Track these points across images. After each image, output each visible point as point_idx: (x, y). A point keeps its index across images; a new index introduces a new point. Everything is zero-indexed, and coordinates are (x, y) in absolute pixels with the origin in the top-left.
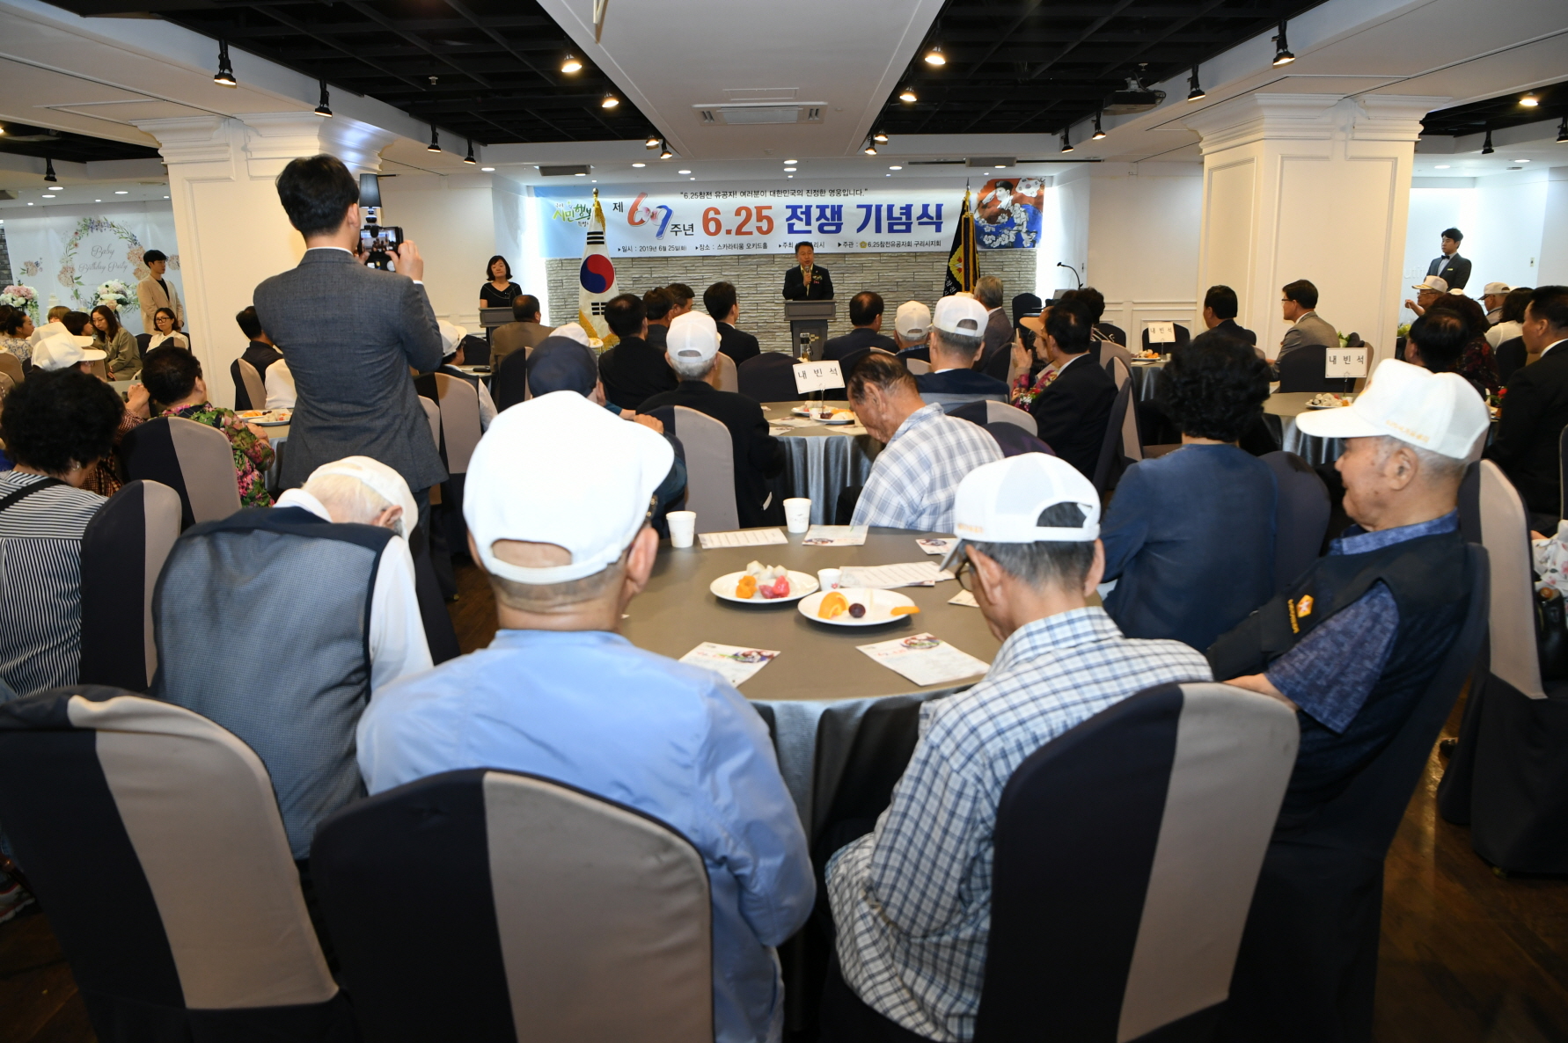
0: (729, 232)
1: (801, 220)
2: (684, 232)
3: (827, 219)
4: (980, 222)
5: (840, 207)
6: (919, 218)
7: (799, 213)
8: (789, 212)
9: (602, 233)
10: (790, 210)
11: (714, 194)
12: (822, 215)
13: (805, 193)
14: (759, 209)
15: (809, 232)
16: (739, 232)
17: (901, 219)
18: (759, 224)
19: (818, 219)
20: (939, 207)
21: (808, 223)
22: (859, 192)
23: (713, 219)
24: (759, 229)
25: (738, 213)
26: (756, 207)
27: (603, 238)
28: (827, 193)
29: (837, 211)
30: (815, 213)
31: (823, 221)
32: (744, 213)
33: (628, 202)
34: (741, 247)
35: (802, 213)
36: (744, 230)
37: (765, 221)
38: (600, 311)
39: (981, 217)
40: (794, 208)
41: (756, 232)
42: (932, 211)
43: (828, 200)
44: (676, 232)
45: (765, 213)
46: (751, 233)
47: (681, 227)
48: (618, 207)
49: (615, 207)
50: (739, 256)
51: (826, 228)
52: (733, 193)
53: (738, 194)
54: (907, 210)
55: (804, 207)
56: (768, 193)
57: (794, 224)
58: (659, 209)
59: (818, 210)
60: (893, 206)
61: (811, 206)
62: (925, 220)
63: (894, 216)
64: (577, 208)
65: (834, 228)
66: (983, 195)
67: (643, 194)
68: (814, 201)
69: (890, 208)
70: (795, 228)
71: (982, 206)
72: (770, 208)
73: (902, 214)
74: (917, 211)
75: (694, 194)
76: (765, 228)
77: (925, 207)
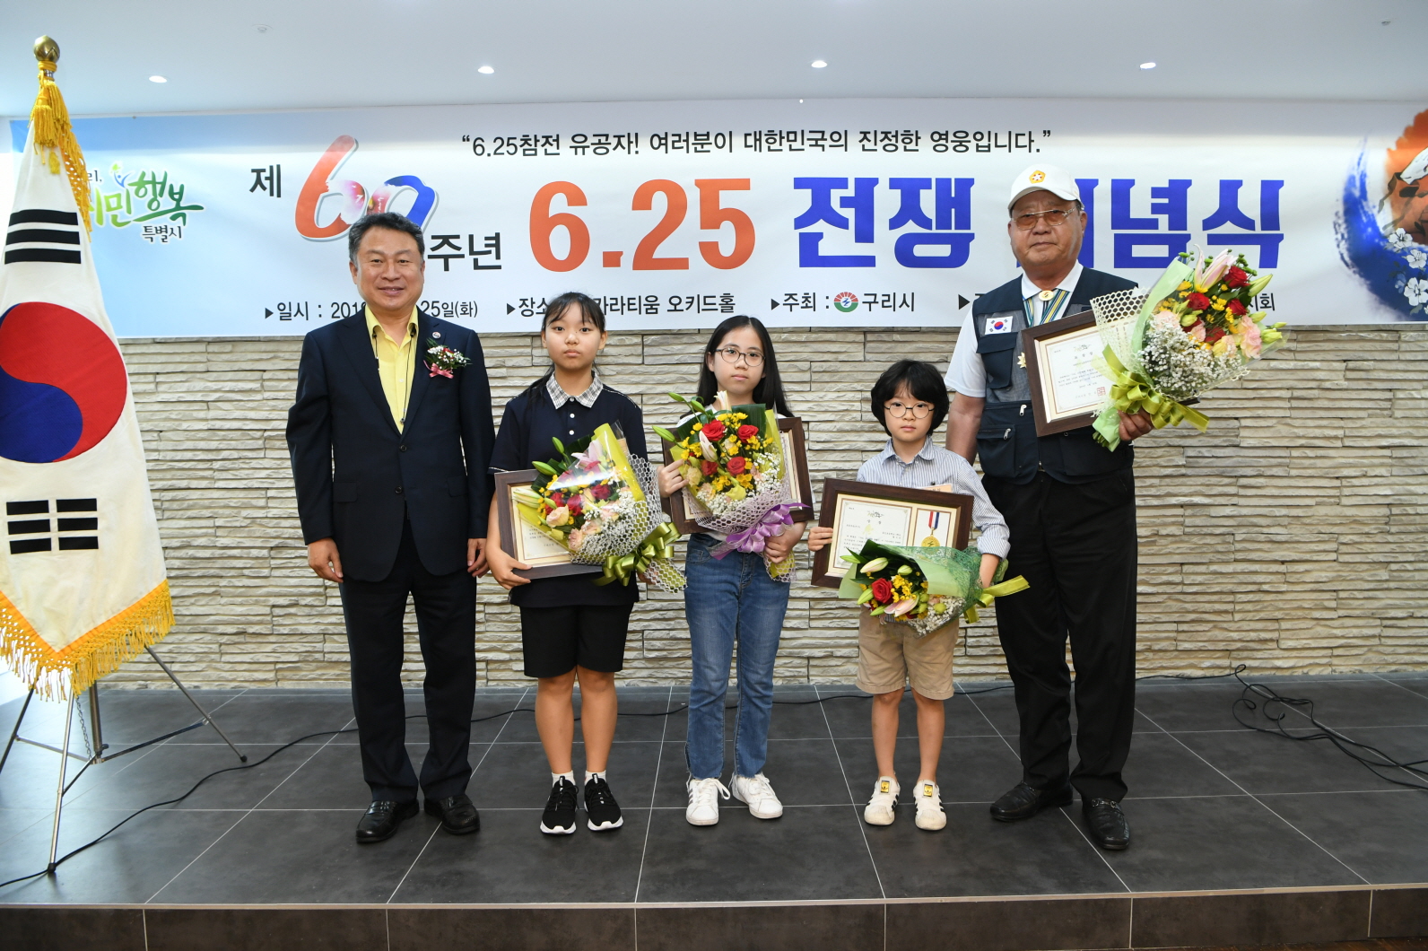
0: (612, 259)
1: (841, 223)
2: (469, 259)
3: (925, 222)
4: (1393, 239)
5: (965, 185)
6: (1208, 224)
7: (835, 204)
8: (804, 200)
9: (71, 218)
10: (807, 193)
11: (566, 143)
12: (909, 210)
13: (854, 139)
14: (709, 189)
15: (869, 261)
16: (645, 258)
17: (1153, 224)
18: (710, 235)
19: (895, 223)
20: (1270, 191)
21: (865, 235)
22: (1023, 141)
23: (563, 219)
24: (709, 251)
25: (642, 200)
26: (699, 183)
27: (74, 238)
28: (926, 144)
29: (956, 197)
30: (887, 203)
31: (911, 227)
32: (660, 201)
33: (297, 164)
34: (652, 307)
35: (845, 202)
36: (660, 253)
37: (728, 228)
38: (54, 535)
39: (1395, 223)
40: (820, 188)
41: (697, 260)
42: (1249, 203)
43: (927, 162)
44: (446, 258)
45: (727, 200)
46: (681, 264)
47: (463, 243)
48: (267, 181)
49: (258, 181)
50: (643, 334)
51: (920, 250)
52: (627, 140)
53: (644, 142)
54: (1174, 196)
55: (851, 184)
56: (738, 141)
57: (820, 236)
58: (393, 189)
59: (898, 192)
60: (1131, 183)
61: (875, 181)
62: (1228, 228)
63: (1133, 215)
64: (141, 183)
65: (944, 250)
66: (1403, 156)
67: (346, 142)
68: (885, 165)
69: (1121, 191)
70: (824, 249)
71: (1401, 190)
72: (743, 184)
73: (1156, 209)
74: (1202, 203)
75: (505, 141)
76: (727, 249)
77: (1229, 189)
